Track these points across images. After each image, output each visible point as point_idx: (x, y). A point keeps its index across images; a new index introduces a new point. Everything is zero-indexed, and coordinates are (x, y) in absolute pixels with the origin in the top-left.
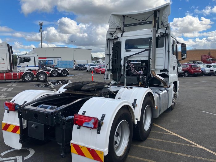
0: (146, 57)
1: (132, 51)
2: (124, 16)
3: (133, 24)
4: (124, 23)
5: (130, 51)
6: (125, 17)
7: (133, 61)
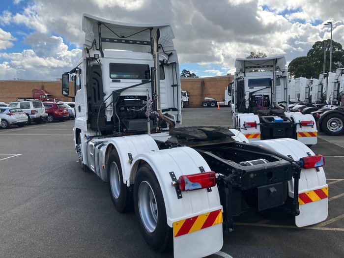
0: (142, 92)
1: (122, 82)
2: (100, 23)
3: (116, 39)
4: (100, 34)
5: (119, 81)
6: (102, 25)
7: (130, 97)
